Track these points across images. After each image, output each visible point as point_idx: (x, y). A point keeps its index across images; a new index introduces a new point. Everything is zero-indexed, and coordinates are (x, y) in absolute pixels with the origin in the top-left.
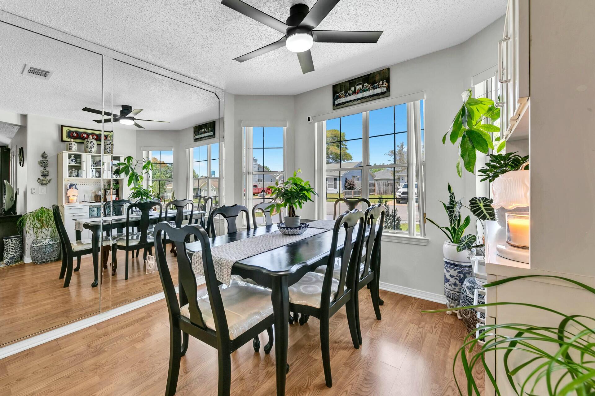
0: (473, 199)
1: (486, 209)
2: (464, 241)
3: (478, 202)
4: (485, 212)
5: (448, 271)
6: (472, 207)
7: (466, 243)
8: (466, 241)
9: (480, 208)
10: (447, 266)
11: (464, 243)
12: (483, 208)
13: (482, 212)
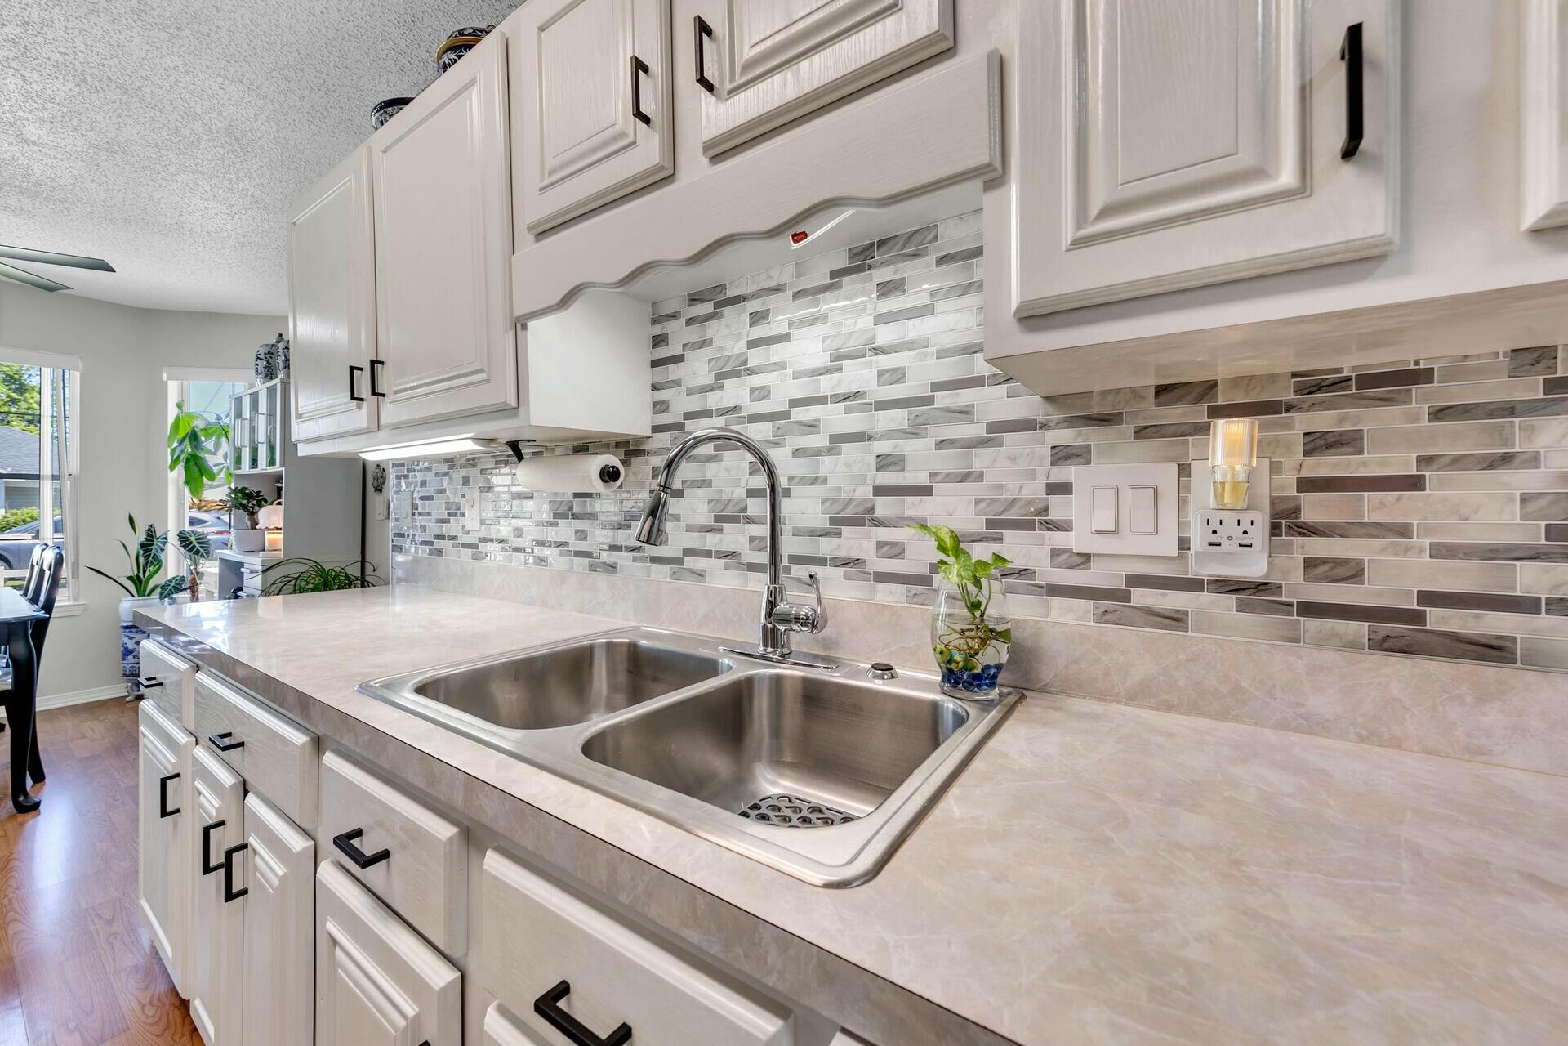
0: (181, 533)
1: (198, 543)
2: (169, 585)
3: (187, 535)
4: (198, 546)
5: (131, 638)
6: (182, 542)
7: (173, 587)
8: (173, 584)
9: (191, 543)
10: (125, 632)
11: (170, 587)
12: (195, 542)
13: (194, 546)
